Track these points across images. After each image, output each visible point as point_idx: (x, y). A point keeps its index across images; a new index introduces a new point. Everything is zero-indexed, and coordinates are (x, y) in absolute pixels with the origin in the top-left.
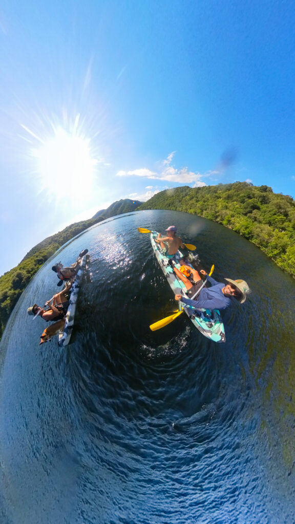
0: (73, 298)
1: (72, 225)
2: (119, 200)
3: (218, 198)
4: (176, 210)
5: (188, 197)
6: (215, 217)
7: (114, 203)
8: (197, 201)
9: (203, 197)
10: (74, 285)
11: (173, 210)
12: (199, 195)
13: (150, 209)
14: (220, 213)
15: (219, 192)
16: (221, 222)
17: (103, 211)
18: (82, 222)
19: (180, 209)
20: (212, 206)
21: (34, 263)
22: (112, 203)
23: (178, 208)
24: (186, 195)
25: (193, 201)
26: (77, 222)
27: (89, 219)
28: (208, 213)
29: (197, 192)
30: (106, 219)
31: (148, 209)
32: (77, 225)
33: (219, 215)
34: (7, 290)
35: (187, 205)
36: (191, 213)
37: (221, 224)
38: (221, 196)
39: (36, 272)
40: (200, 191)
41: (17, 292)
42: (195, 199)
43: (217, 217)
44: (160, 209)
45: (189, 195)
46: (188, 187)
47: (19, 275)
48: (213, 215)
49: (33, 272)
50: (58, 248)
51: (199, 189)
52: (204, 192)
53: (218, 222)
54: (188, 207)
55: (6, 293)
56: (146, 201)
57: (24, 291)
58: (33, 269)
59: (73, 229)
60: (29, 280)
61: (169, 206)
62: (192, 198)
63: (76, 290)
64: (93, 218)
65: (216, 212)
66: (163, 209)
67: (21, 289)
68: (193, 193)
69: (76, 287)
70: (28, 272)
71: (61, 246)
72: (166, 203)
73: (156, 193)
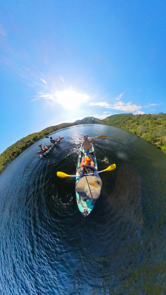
0: (50, 148)
1: (64, 123)
2: (88, 117)
3: (158, 124)
4: (120, 128)
5: (130, 121)
6: (154, 140)
7: (85, 118)
8: (138, 124)
9: (143, 122)
10: (53, 145)
11: (118, 127)
12: (140, 121)
13: (104, 124)
14: (160, 138)
15: (159, 119)
16: (160, 146)
17: (79, 120)
18: (68, 123)
19: (124, 128)
20: (152, 130)
21: (43, 134)
22: (84, 118)
23: (122, 127)
24: (129, 119)
25: (135, 124)
26: (66, 123)
27: (72, 122)
28: (147, 135)
29: (138, 118)
30: (79, 124)
31: (102, 124)
32: (66, 124)
33: (159, 140)
34: (31, 139)
35: (129, 126)
36: (132, 133)
37: (159, 148)
38: (162, 123)
39: (42, 138)
40: (141, 117)
41: (33, 142)
42: (136, 122)
43: (156, 141)
44: (110, 125)
45: (132, 119)
46: (131, 114)
47: (37, 136)
48: (153, 138)
49: (41, 137)
50: (52, 132)
51: (140, 115)
52: (144, 119)
53: (156, 145)
54: (130, 127)
55: (30, 140)
56: (102, 120)
57: (35, 142)
58: (42, 136)
59: (63, 125)
60: (39, 139)
61: (116, 125)
62: (134, 121)
63: (52, 147)
64: (74, 122)
65: (156, 137)
66: (111, 126)
67: (35, 141)
68: (135, 118)
69: (53, 146)
70: (40, 136)
71: (54, 131)
72: (115, 122)
73: (109, 116)
